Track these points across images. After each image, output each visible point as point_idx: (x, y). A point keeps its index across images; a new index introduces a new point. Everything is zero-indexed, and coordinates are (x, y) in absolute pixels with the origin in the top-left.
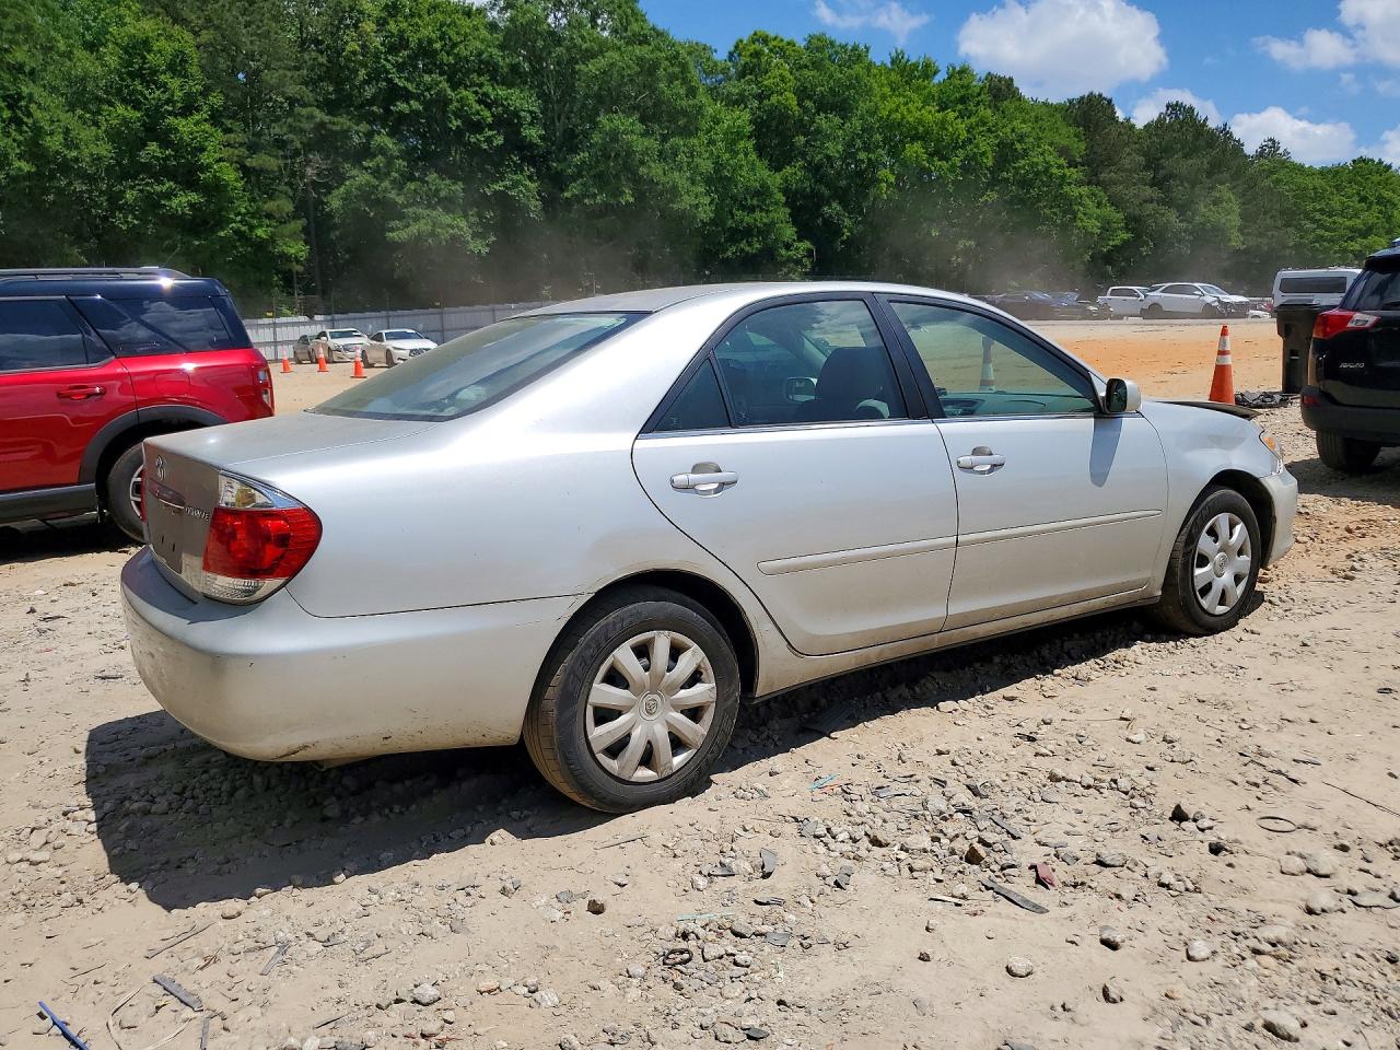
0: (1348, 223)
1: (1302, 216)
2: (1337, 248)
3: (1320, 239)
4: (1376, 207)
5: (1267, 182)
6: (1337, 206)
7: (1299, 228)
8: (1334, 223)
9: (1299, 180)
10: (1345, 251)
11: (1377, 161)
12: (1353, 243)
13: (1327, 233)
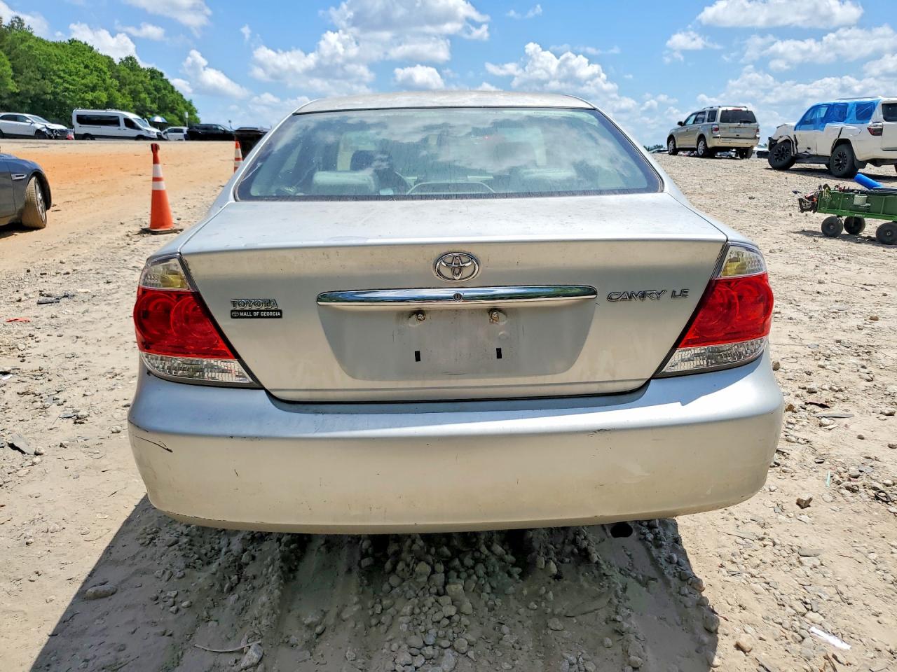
0: (83, 81)
1: (51, 73)
2: (78, 97)
3: (66, 90)
4: (95, 73)
5: (22, 47)
6: (73, 69)
7: (52, 81)
8: (74, 80)
9: (44, 48)
10: (83, 99)
11: (83, 43)
12: (87, 95)
13: (71, 87)
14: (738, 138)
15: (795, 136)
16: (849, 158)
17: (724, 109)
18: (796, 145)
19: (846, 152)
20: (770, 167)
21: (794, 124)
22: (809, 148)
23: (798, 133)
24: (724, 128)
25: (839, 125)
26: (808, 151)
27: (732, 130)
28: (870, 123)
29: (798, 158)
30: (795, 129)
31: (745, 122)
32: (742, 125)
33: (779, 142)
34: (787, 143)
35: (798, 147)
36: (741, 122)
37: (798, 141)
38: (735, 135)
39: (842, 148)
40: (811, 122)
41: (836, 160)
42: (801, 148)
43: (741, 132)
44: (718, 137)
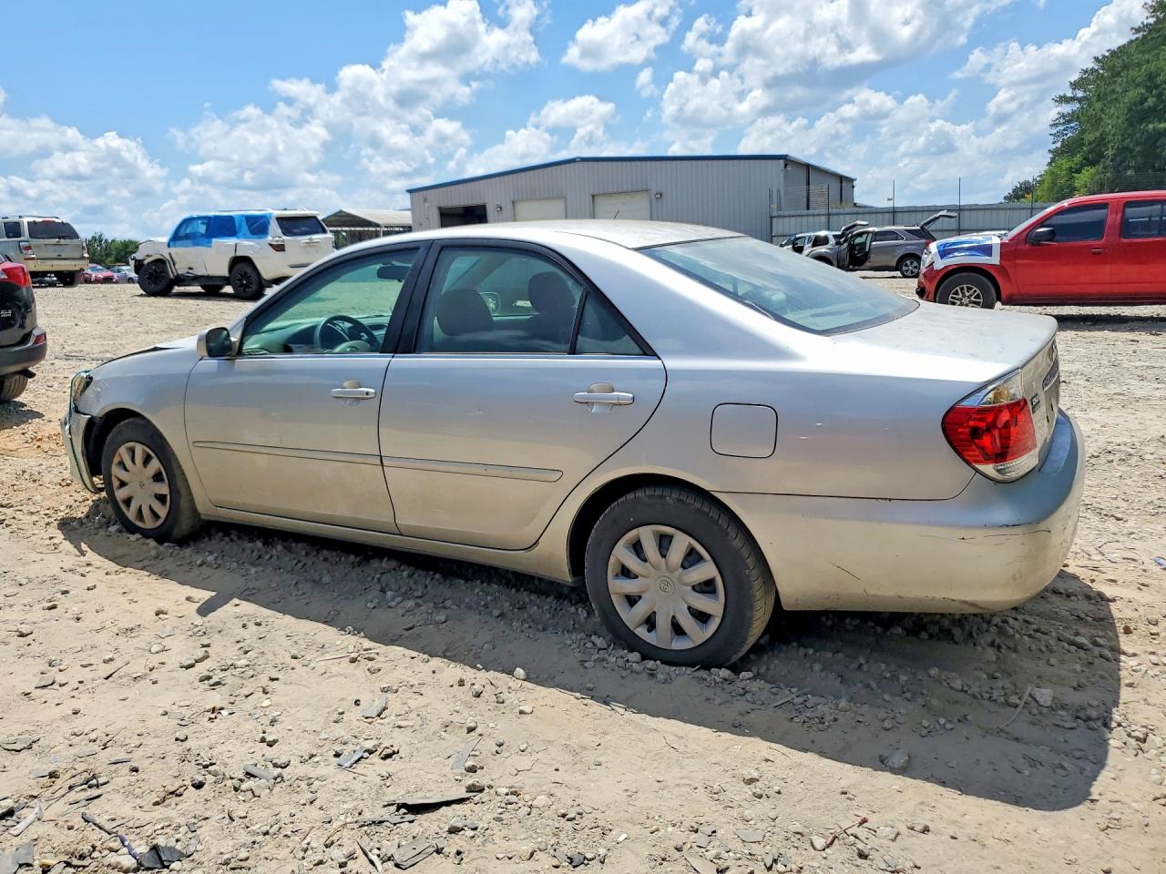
14: (60, 258)
15: (170, 254)
16: (254, 278)
17: (31, 220)
18: (174, 264)
19: (249, 270)
20: (144, 293)
21: (165, 239)
22: (191, 269)
23: (173, 250)
24: (39, 246)
25: (231, 241)
26: (190, 271)
27: (51, 248)
28: (270, 238)
29: (180, 280)
30: (169, 246)
31: (64, 238)
32: (62, 241)
33: (146, 262)
34: (159, 264)
35: (177, 266)
36: (59, 238)
37: (175, 259)
38: (55, 255)
39: (242, 266)
40: (187, 237)
41: (238, 280)
42: (181, 269)
43: (62, 251)
44: (33, 259)
